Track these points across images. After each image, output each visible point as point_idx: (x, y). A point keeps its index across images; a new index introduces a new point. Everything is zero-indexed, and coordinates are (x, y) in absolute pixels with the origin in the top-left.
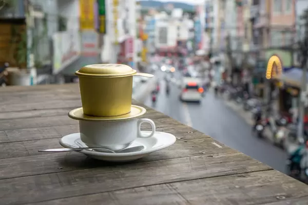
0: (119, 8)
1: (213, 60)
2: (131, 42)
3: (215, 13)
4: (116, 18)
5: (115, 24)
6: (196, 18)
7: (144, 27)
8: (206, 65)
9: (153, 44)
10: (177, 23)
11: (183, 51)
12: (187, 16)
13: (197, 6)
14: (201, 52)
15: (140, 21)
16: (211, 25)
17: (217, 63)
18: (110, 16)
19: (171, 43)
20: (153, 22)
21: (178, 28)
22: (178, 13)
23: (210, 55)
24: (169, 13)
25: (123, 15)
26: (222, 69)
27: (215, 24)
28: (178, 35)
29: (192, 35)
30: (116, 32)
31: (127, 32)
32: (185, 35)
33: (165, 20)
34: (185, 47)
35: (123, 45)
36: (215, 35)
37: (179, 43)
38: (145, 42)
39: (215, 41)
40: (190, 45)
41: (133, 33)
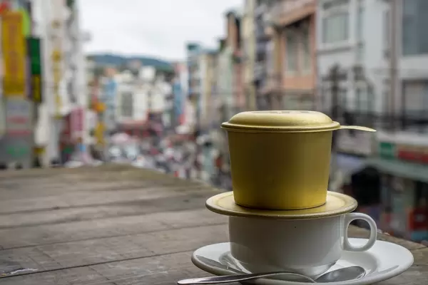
0: (62, 65)
1: (202, 139)
2: (80, 114)
3: (203, 73)
4: (57, 79)
5: (56, 88)
6: (175, 80)
7: (100, 93)
8: (191, 147)
9: (112, 117)
10: (147, 87)
11: (157, 127)
12: (162, 77)
13: (176, 64)
14: (184, 129)
15: (93, 84)
16: (196, 90)
17: (208, 145)
18: (48, 76)
19: (139, 116)
20: (112, 86)
21: (149, 94)
22: (148, 73)
23: (196, 133)
24: (136, 73)
25: (68, 75)
26: (214, 153)
27: (203, 89)
28: (150, 104)
29: (169, 105)
30: (58, 101)
31: (73, 99)
32: (159, 104)
33: (130, 83)
34: (160, 121)
35: (67, 118)
36: (203, 103)
37: (152, 116)
38: (100, 114)
39: (204, 112)
40: (166, 119)
41: (83, 100)
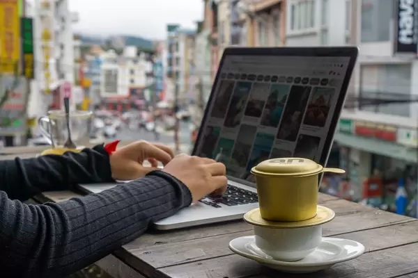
0: (51, 44)
1: (180, 115)
2: (68, 90)
3: (181, 53)
4: (47, 57)
5: (46, 66)
6: (156, 60)
7: (86, 69)
8: (171, 121)
9: (98, 92)
10: (130, 65)
11: (139, 102)
12: (143, 55)
13: (158, 43)
14: (163, 104)
15: (81, 60)
16: (175, 68)
17: (186, 119)
18: (39, 56)
19: (123, 92)
20: (98, 63)
21: (132, 72)
22: (131, 51)
23: (176, 109)
24: (119, 52)
25: (57, 53)
26: (192, 127)
27: (182, 67)
28: (132, 81)
29: (151, 81)
30: (48, 76)
31: (61, 76)
32: (141, 81)
33: (115, 61)
34: (142, 97)
35: (56, 92)
36: (181, 82)
37: (133, 91)
38: (86, 90)
39: (182, 89)
40: (147, 94)
41: (70, 78)
